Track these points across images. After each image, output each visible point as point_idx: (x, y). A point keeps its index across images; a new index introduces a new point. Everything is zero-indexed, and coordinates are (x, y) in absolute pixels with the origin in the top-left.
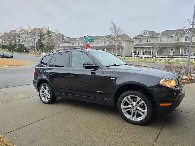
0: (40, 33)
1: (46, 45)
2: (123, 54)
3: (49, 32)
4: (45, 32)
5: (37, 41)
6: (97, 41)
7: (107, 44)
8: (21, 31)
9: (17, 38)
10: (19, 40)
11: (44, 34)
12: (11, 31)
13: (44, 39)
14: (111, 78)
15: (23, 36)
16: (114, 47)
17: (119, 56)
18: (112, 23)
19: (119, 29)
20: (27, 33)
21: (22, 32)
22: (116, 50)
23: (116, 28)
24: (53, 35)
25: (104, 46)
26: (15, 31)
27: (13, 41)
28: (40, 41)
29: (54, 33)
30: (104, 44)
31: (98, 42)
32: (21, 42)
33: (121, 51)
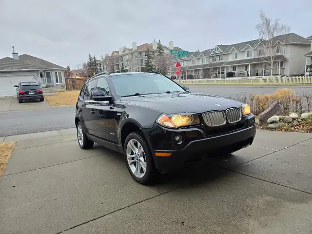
0: (148, 51)
1: (157, 68)
2: (287, 72)
3: (160, 47)
4: (155, 48)
5: (144, 64)
6: (235, 52)
7: (254, 55)
8: (124, 51)
9: (120, 61)
10: (122, 64)
11: (153, 52)
12: (113, 53)
13: (153, 59)
14: (118, 114)
15: (127, 58)
16: (266, 60)
17: (278, 76)
18: (262, 16)
19: (276, 24)
20: (132, 54)
21: (126, 53)
22: (270, 65)
23: (269, 25)
24: (166, 51)
25: (248, 60)
26: (118, 52)
27: (115, 67)
28: (147, 63)
29: (167, 48)
30: (248, 56)
31: (236, 54)
32: (124, 67)
33: (281, 66)
